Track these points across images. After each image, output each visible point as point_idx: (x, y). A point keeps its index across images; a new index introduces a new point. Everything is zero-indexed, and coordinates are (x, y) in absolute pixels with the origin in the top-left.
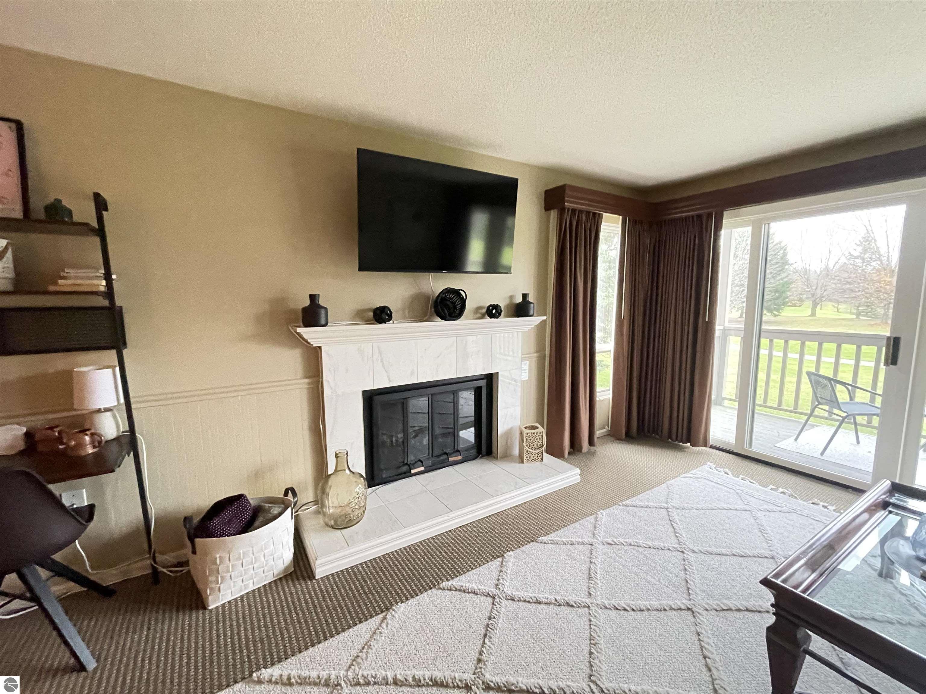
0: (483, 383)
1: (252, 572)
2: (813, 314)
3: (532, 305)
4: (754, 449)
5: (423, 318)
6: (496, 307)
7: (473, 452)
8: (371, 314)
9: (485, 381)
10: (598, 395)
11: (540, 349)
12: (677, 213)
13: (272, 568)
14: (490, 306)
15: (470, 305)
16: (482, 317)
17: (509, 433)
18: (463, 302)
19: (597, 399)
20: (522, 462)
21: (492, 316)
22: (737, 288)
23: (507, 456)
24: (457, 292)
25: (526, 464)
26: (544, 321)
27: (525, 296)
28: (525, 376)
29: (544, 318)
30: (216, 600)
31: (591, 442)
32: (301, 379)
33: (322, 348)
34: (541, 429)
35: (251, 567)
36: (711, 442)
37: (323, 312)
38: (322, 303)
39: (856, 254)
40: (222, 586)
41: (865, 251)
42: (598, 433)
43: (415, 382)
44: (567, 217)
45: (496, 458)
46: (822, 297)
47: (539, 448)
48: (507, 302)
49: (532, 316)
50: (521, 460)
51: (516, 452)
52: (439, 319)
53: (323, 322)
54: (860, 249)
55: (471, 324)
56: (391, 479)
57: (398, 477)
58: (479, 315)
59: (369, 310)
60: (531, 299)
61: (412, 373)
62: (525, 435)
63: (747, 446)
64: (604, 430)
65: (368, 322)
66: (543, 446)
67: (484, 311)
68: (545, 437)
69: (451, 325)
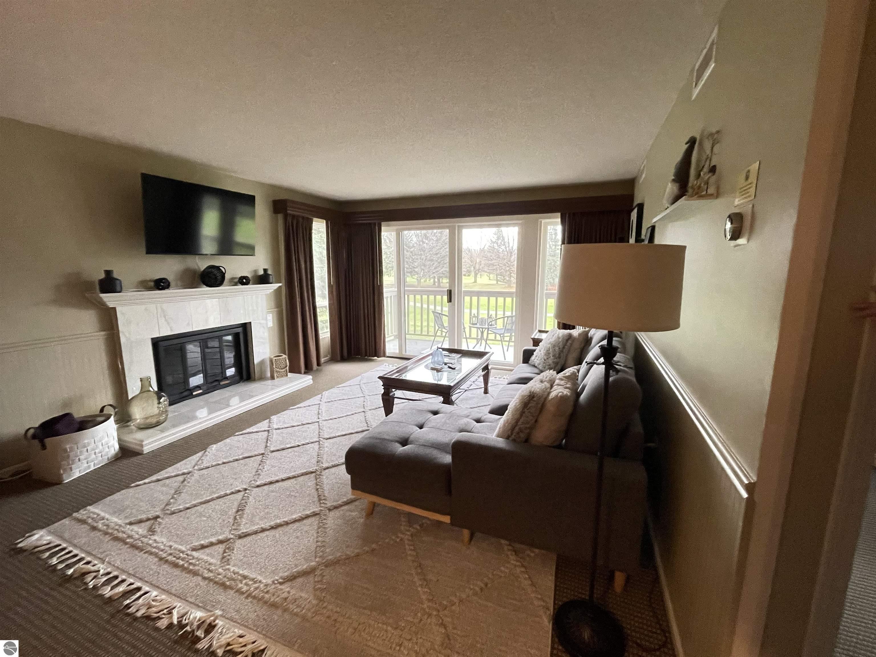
0: (240, 330)
1: (94, 456)
2: (475, 281)
3: (271, 276)
4: (407, 354)
5: (192, 285)
6: (244, 277)
7: (237, 378)
8: (152, 284)
9: (241, 328)
10: (320, 335)
11: (278, 305)
12: (360, 220)
13: (107, 454)
14: (242, 277)
15: (227, 276)
16: (236, 284)
17: (262, 362)
18: (223, 275)
19: (321, 338)
20: (274, 379)
21: (243, 284)
22: (429, 262)
23: (262, 378)
24: (218, 268)
25: (276, 380)
26: (280, 287)
27: (265, 270)
28: (270, 324)
29: (280, 284)
30: (70, 476)
31: (319, 364)
32: (97, 332)
33: (117, 309)
34: (284, 356)
35: (93, 452)
36: (387, 355)
37: (118, 282)
38: (115, 275)
39: (494, 240)
40: (73, 466)
41: (498, 238)
42: (323, 360)
43: (191, 330)
44: (289, 219)
45: (254, 380)
46: (479, 269)
47: (284, 368)
48: (253, 274)
49: (271, 283)
50: (272, 378)
51: (269, 375)
52: (205, 286)
53: (118, 289)
54: (496, 237)
55: (230, 289)
56: (176, 401)
57: (180, 400)
58: (233, 284)
59: (151, 281)
60: (269, 272)
61: (188, 324)
62: (274, 361)
63: (404, 353)
64: (327, 358)
65: (150, 289)
66: (287, 366)
67: (237, 280)
68: (287, 361)
69: (213, 290)
